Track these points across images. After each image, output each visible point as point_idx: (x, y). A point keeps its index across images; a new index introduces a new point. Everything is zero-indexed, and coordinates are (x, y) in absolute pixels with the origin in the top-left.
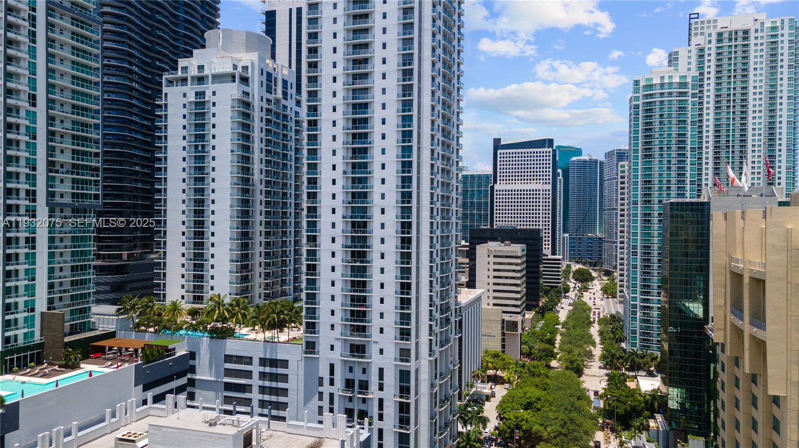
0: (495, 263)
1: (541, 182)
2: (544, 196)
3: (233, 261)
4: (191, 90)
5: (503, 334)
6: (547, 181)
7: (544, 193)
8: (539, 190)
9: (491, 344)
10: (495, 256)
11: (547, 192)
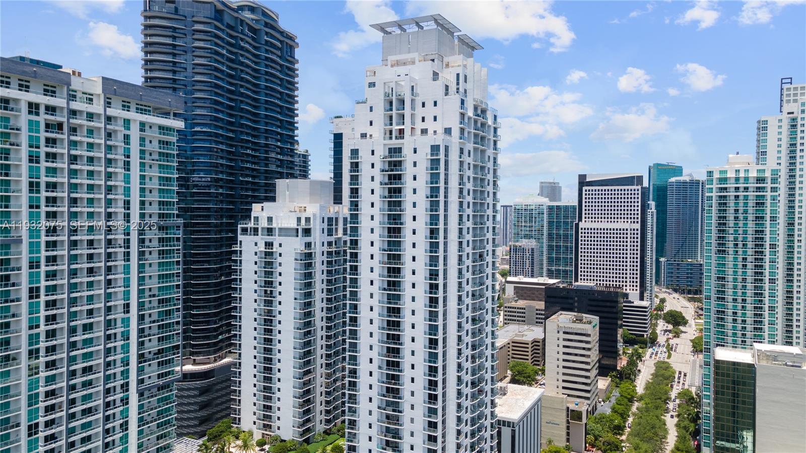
0: (565, 340)
1: (629, 220)
2: (632, 236)
3: (296, 397)
4: (261, 239)
5: (568, 422)
6: (636, 220)
7: (632, 232)
8: (627, 230)
9: (555, 432)
10: (565, 333)
11: (636, 232)
